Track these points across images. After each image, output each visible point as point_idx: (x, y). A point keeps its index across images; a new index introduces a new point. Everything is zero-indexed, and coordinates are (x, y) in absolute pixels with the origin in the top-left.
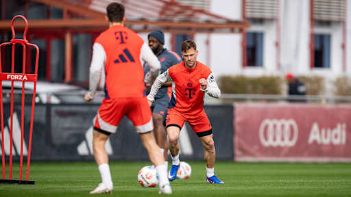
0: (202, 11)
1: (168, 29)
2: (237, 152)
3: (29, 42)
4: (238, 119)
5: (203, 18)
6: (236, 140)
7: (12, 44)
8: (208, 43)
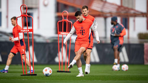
0: (132, 9)
1: (119, 16)
2: (145, 61)
3: (69, 20)
4: (145, 49)
5: (132, 12)
6: (145, 57)
7: (62, 21)
8: (134, 21)
